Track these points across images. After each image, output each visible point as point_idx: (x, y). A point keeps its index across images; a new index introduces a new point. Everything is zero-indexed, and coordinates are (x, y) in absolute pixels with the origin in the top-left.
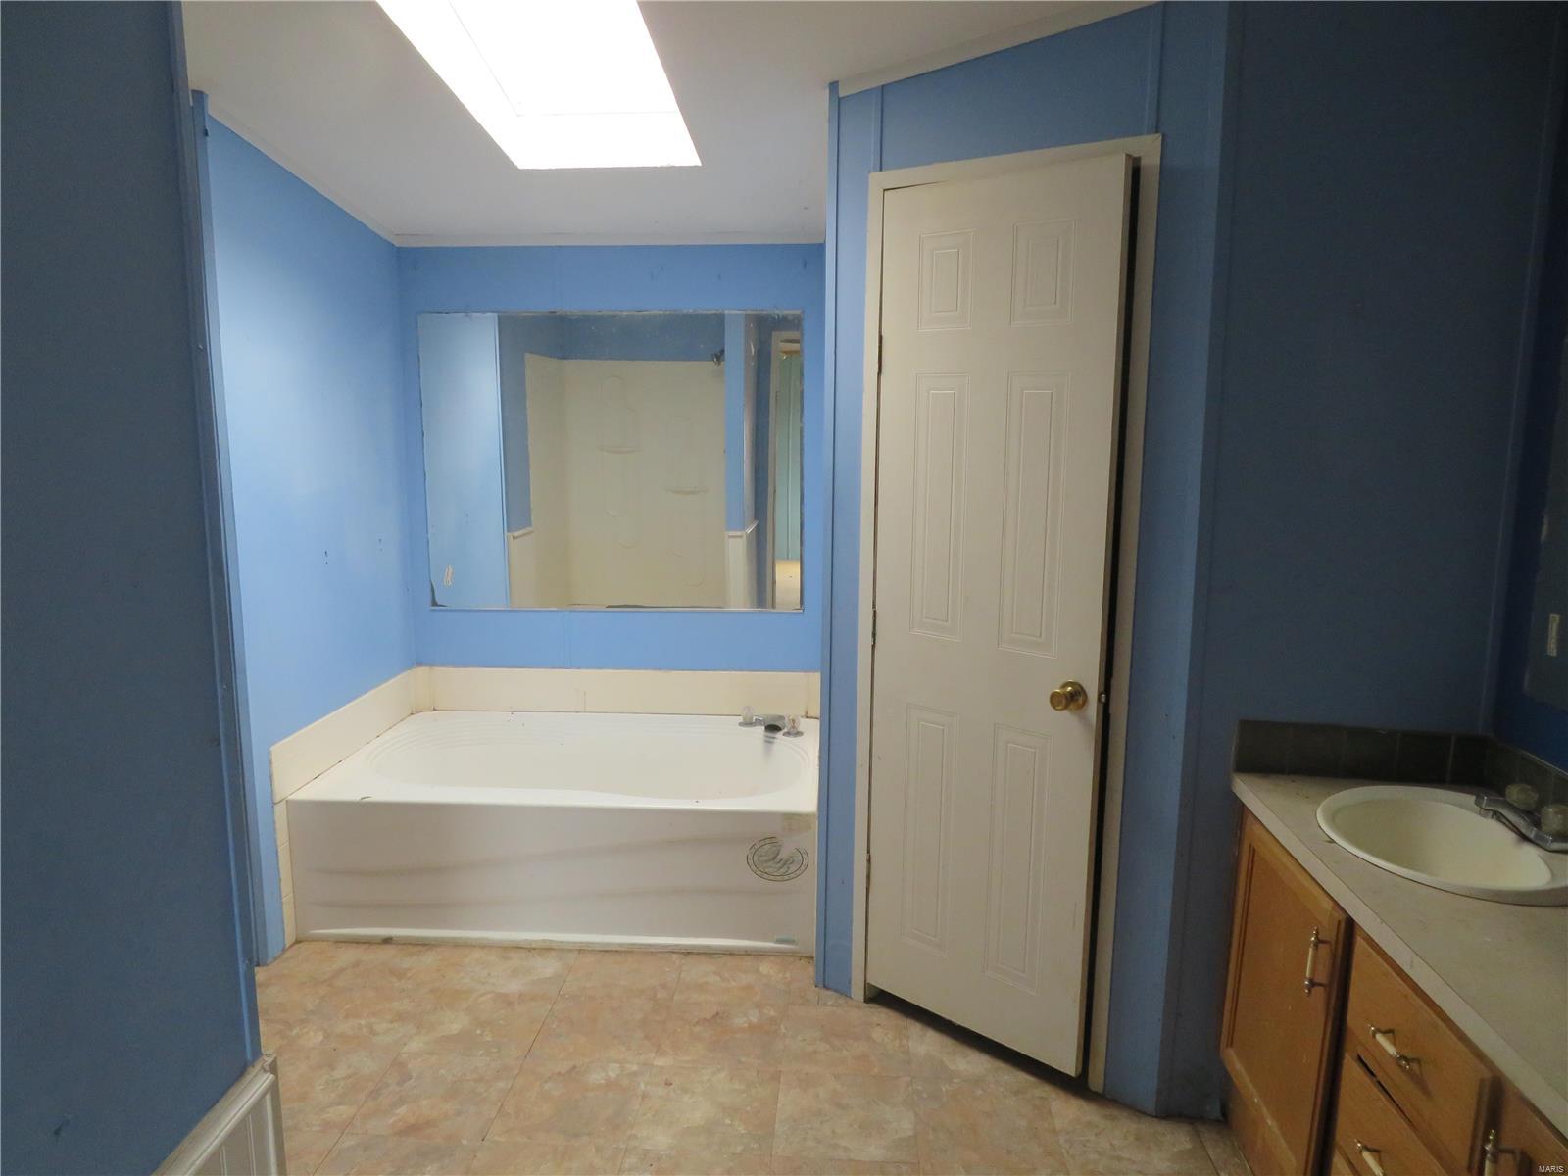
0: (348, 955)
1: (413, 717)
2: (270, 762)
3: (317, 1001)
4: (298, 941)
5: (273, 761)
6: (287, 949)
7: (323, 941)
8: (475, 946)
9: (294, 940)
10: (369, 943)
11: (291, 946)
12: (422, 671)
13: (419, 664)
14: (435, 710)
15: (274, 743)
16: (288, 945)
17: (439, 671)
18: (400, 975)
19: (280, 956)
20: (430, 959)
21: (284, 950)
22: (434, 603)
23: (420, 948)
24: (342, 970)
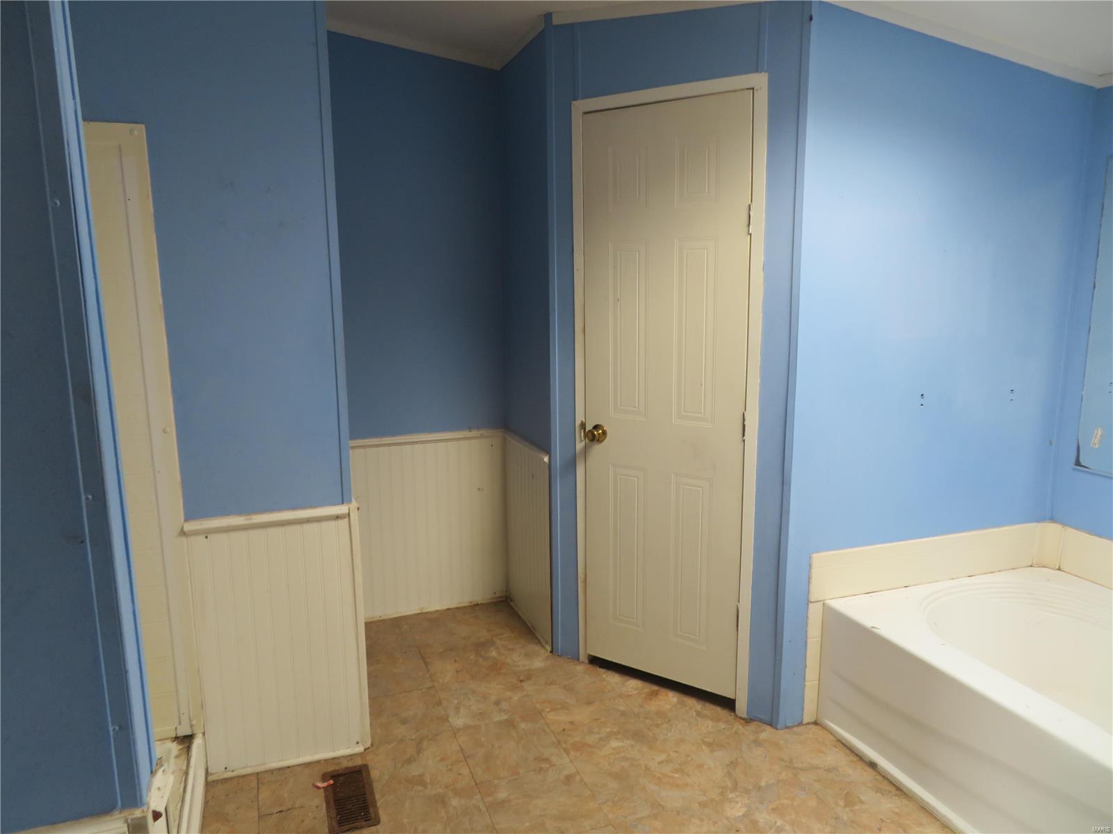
0: (835, 758)
1: (1032, 568)
2: (810, 566)
3: (772, 781)
4: (816, 723)
5: (814, 566)
6: (803, 725)
7: (831, 734)
8: (938, 820)
9: (813, 720)
10: (860, 757)
11: (808, 724)
12: (1053, 528)
13: (1052, 519)
14: (1059, 569)
15: (817, 552)
16: (805, 721)
17: (1071, 532)
18: (850, 800)
19: (793, 727)
20: (889, 805)
21: (801, 724)
22: (1078, 463)
23: (893, 789)
24: (816, 768)
